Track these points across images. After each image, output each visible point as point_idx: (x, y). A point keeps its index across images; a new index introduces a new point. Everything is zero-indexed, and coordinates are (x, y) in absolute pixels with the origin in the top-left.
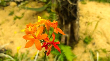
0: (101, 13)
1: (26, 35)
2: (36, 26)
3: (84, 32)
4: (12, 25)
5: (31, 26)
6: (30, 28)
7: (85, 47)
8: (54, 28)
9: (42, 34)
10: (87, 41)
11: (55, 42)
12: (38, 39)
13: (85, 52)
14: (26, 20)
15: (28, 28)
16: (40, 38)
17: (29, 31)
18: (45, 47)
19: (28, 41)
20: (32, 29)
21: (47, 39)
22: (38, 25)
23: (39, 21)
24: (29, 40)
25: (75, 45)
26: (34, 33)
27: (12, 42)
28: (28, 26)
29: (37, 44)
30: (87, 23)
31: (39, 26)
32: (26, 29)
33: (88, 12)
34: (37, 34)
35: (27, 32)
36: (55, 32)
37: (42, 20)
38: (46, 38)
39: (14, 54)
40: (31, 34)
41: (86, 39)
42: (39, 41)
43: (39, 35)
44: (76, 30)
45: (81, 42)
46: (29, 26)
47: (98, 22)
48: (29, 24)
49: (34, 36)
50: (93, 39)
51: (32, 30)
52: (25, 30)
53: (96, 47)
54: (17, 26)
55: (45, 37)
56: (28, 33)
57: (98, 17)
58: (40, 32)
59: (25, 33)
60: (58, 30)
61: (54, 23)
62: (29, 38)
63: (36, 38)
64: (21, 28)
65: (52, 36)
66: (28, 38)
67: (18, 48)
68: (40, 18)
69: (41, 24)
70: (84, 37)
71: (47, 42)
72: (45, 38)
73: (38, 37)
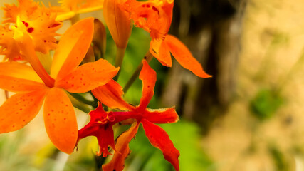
3: (254, 69)
6: (19, 23)
7: (252, 129)
8: (155, 34)
9: (86, 59)
10: (262, 106)
11: (151, 110)
12: (61, 87)
13: (251, 150)
15: (11, 25)
16: (70, 82)
18: (96, 138)
19: (11, 94)
20: (30, 30)
21: (111, 90)
22: (72, 14)
24: (13, 89)
26: (43, 52)
29: (52, 117)
34: (57, 63)
36: (158, 56)
38: (107, 85)
41: (260, 99)
43: (67, 67)
45: (239, 110)
49: (43, 73)
51: (31, 36)
55: (98, 79)
58: (73, 49)
61: (155, 9)
62: (14, 79)
63: (49, 83)
65: (141, 77)
66: (11, 78)
70: (253, 90)
71: (113, 106)
72: (102, 83)
73: (64, 79)
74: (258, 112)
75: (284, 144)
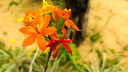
0: (113, 6)
1: (25, 26)
2: (39, 15)
3: (92, 28)
4: (5, 12)
5: (32, 14)
6: (30, 17)
7: (91, 45)
9: (48, 27)
10: (94, 38)
11: (65, 40)
12: (41, 34)
13: (91, 51)
14: (24, 6)
15: (28, 17)
16: (44, 32)
17: (29, 22)
19: (27, 36)
20: (33, 19)
22: (43, 14)
23: (44, 7)
24: (28, 34)
25: (80, 42)
26: (37, 24)
27: (5, 33)
28: (27, 14)
29: (39, 42)
30: (97, 18)
31: (43, 16)
32: (24, 17)
33: (99, 4)
34: (40, 27)
35: (26, 23)
37: (48, 5)
39: (7, 49)
40: (32, 26)
41: (94, 36)
42: (44, 38)
43: (43, 28)
44: (84, 25)
45: (88, 39)
46: (29, 13)
47: (110, 17)
48: (30, 10)
49: (37, 30)
50: (101, 36)
51: (33, 20)
52: (23, 19)
53: (104, 47)
54: (12, 13)
55: (51, 32)
56: (28, 24)
57: (110, 11)
58: (44, 24)
59: (24, 24)
60: (70, 23)
61: (66, 13)
63: (38, 33)
64: (17, 17)
65: (62, 31)
66: (27, 31)
67: (13, 41)
68: (46, 2)
69: (46, 11)
70: (92, 34)
71: (55, 39)
72: (53, 33)
74: (93, 40)
75: (100, 49)
